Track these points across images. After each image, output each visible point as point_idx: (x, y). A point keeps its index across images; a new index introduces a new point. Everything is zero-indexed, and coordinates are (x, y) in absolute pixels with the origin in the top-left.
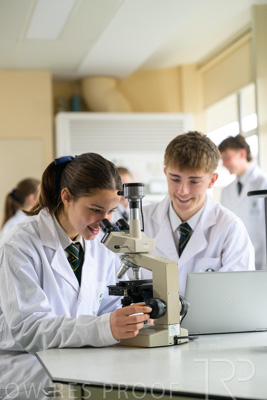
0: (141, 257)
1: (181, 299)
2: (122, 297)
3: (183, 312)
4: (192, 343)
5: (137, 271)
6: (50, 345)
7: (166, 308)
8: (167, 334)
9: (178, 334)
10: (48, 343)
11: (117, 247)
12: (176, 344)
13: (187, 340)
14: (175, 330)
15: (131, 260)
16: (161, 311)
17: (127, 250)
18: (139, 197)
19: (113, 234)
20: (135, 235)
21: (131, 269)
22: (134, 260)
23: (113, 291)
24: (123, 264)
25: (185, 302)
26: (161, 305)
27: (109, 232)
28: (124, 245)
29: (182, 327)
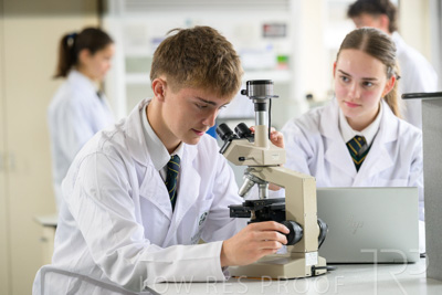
0: (271, 171)
1: (319, 222)
3: (321, 238)
5: (264, 188)
7: (302, 232)
8: (304, 263)
9: (316, 264)
11: (242, 159)
12: (314, 275)
13: (325, 271)
14: (312, 258)
15: (257, 174)
16: (297, 236)
17: (252, 163)
18: (267, 97)
19: (234, 142)
20: (262, 144)
21: (256, 185)
22: (261, 175)
23: (236, 212)
24: (247, 180)
25: (324, 225)
26: (297, 228)
27: (231, 140)
28: (250, 156)
29: (320, 255)
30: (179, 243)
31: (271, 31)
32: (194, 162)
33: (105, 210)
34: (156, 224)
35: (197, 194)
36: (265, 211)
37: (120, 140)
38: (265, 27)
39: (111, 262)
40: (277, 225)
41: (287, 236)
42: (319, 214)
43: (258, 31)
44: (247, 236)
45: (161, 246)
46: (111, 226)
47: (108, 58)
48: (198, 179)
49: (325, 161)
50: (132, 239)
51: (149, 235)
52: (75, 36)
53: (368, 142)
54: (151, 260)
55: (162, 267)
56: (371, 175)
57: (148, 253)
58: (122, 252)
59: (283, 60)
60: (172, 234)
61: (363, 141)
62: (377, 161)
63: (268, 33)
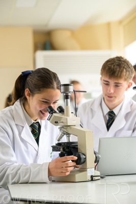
0: (71, 128)
1: (95, 153)
2: (60, 152)
3: (97, 161)
4: (103, 180)
5: (69, 137)
6: (13, 181)
7: (85, 158)
8: (86, 174)
9: (93, 174)
10: (12, 179)
11: (56, 122)
12: (92, 180)
13: (99, 178)
14: (91, 171)
15: (65, 130)
17: (62, 124)
18: (70, 92)
19: (54, 114)
20: (68, 115)
21: (65, 136)
22: (67, 130)
23: (54, 148)
26: (83, 156)
27: (52, 114)
28: (61, 121)
36: (67, 148)
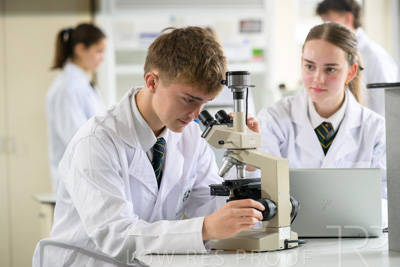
0: (248, 153)
1: (291, 200)
3: (293, 215)
5: (242, 169)
7: (276, 209)
8: (278, 237)
9: (288, 238)
11: (221, 143)
12: (286, 248)
13: (297, 244)
14: (285, 233)
15: (235, 157)
16: (272, 213)
17: (231, 146)
18: (245, 86)
19: (214, 126)
20: (240, 129)
21: (234, 166)
22: (239, 157)
23: (216, 191)
24: (226, 162)
25: (296, 203)
26: (271, 205)
27: (211, 126)
28: (229, 140)
29: (292, 230)
30: (165, 218)
31: (247, 27)
32: (178, 144)
33: (96, 188)
34: (144, 200)
35: (181, 174)
36: (243, 191)
37: (111, 125)
38: (242, 23)
39: (103, 235)
40: (254, 202)
41: (263, 212)
42: (291, 193)
43: (235, 26)
44: (227, 213)
45: (148, 221)
46: (102, 203)
47: (101, 51)
48: (182, 160)
49: (296, 145)
50: (122, 215)
51: (137, 211)
52: (70, 31)
53: (335, 128)
54: (139, 234)
55: (149, 241)
56: (337, 158)
57: (137, 228)
58: (113, 227)
59: (258, 53)
60: (158, 210)
61: (330, 127)
62: (343, 145)
63: (244, 29)
